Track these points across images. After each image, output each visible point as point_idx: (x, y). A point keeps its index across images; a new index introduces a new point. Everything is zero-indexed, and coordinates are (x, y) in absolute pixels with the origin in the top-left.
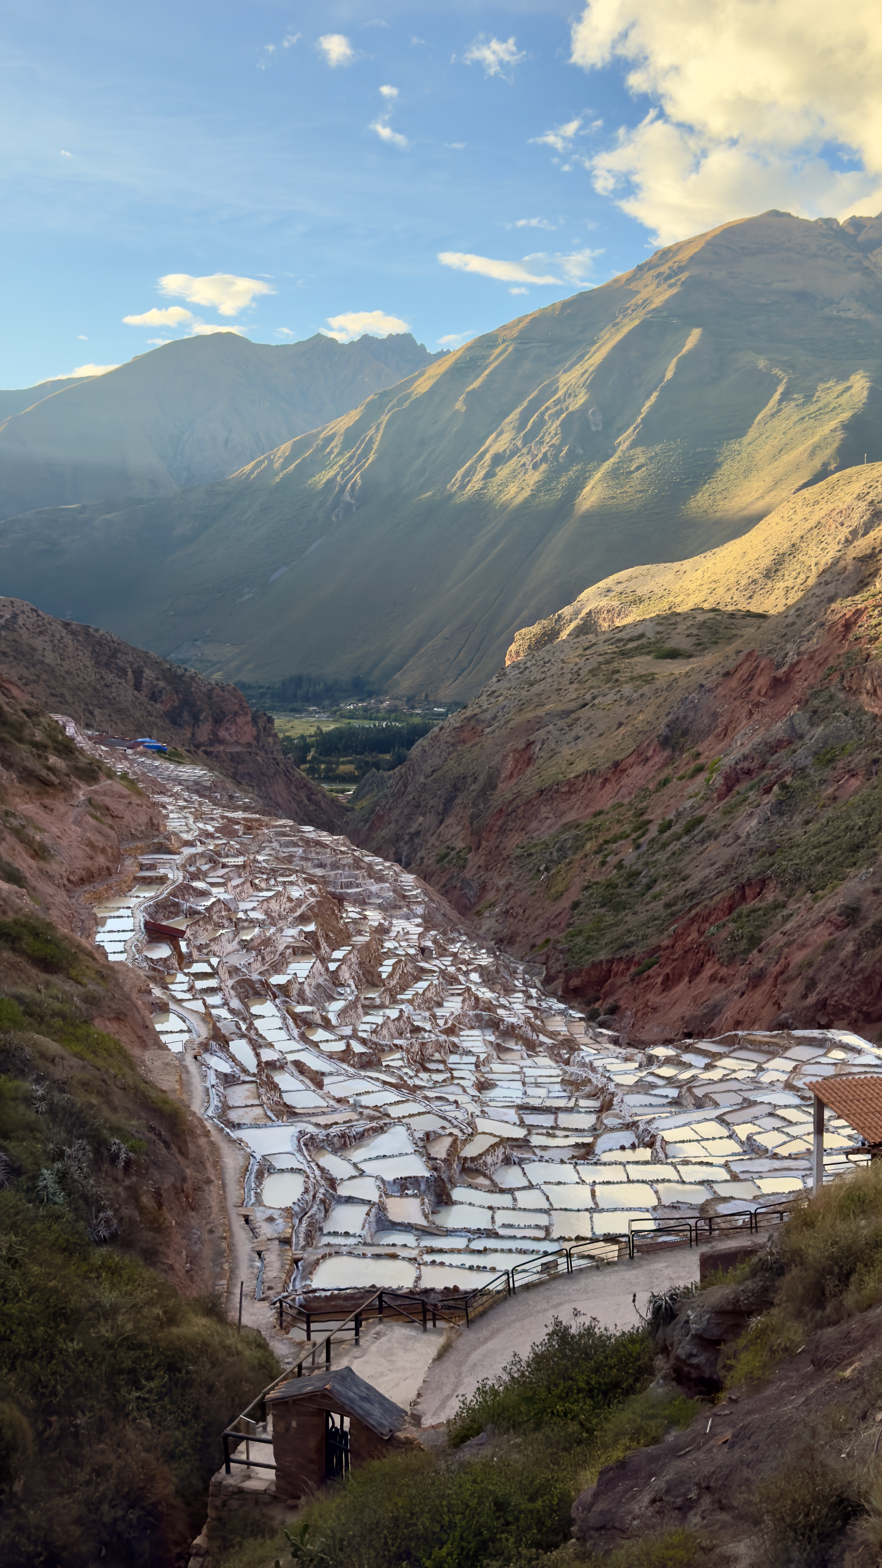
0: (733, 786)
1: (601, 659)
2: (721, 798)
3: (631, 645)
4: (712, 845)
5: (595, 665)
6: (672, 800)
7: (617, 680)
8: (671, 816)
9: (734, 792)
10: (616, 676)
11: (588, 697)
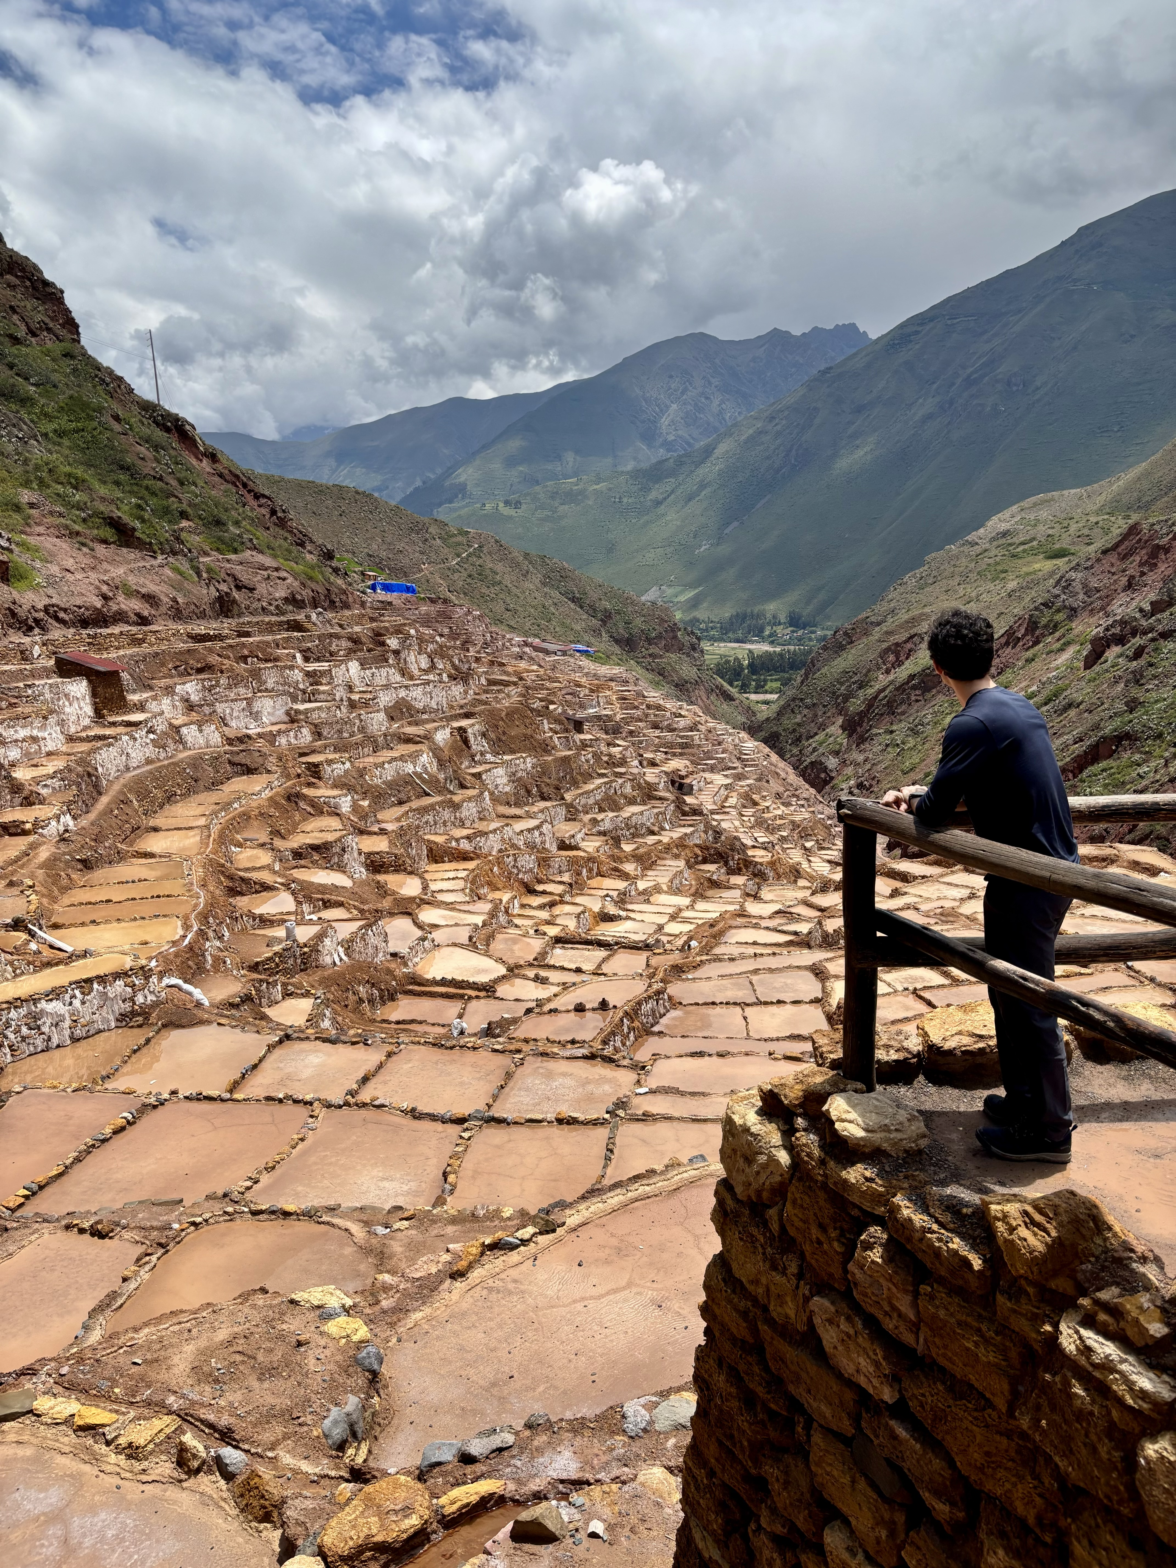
0: (1103, 652)
1: (991, 561)
2: (1088, 666)
3: (1021, 548)
4: (1072, 713)
5: (985, 567)
6: (1038, 674)
7: (1004, 578)
8: (1034, 688)
9: (1102, 660)
10: (1004, 575)
11: (974, 594)
